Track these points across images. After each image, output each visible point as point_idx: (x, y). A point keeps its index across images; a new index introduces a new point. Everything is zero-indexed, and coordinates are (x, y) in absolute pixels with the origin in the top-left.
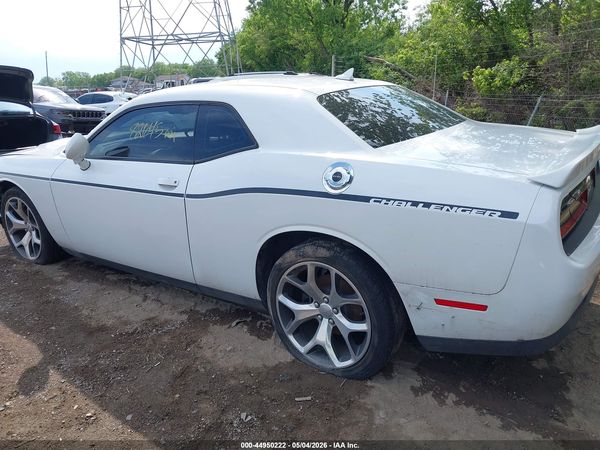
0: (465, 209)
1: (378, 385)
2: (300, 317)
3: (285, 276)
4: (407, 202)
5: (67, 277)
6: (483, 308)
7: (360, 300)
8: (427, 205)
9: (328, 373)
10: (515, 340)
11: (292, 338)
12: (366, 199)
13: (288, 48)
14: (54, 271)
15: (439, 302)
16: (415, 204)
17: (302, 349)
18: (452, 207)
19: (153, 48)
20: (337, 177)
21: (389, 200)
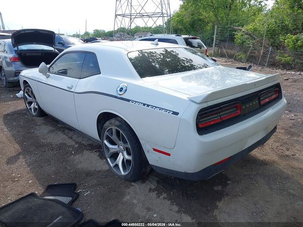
0: (161, 109)
1: (136, 185)
2: (111, 151)
3: (106, 132)
4: (142, 103)
5: (42, 123)
6: (169, 155)
7: (129, 146)
8: (148, 106)
9: (119, 177)
10: (183, 172)
11: (109, 159)
12: (128, 101)
13: (200, 20)
14: (40, 120)
15: (155, 150)
16: (144, 105)
17: (112, 165)
18: (156, 107)
19: (131, 19)
20: (121, 89)
21: (136, 102)
